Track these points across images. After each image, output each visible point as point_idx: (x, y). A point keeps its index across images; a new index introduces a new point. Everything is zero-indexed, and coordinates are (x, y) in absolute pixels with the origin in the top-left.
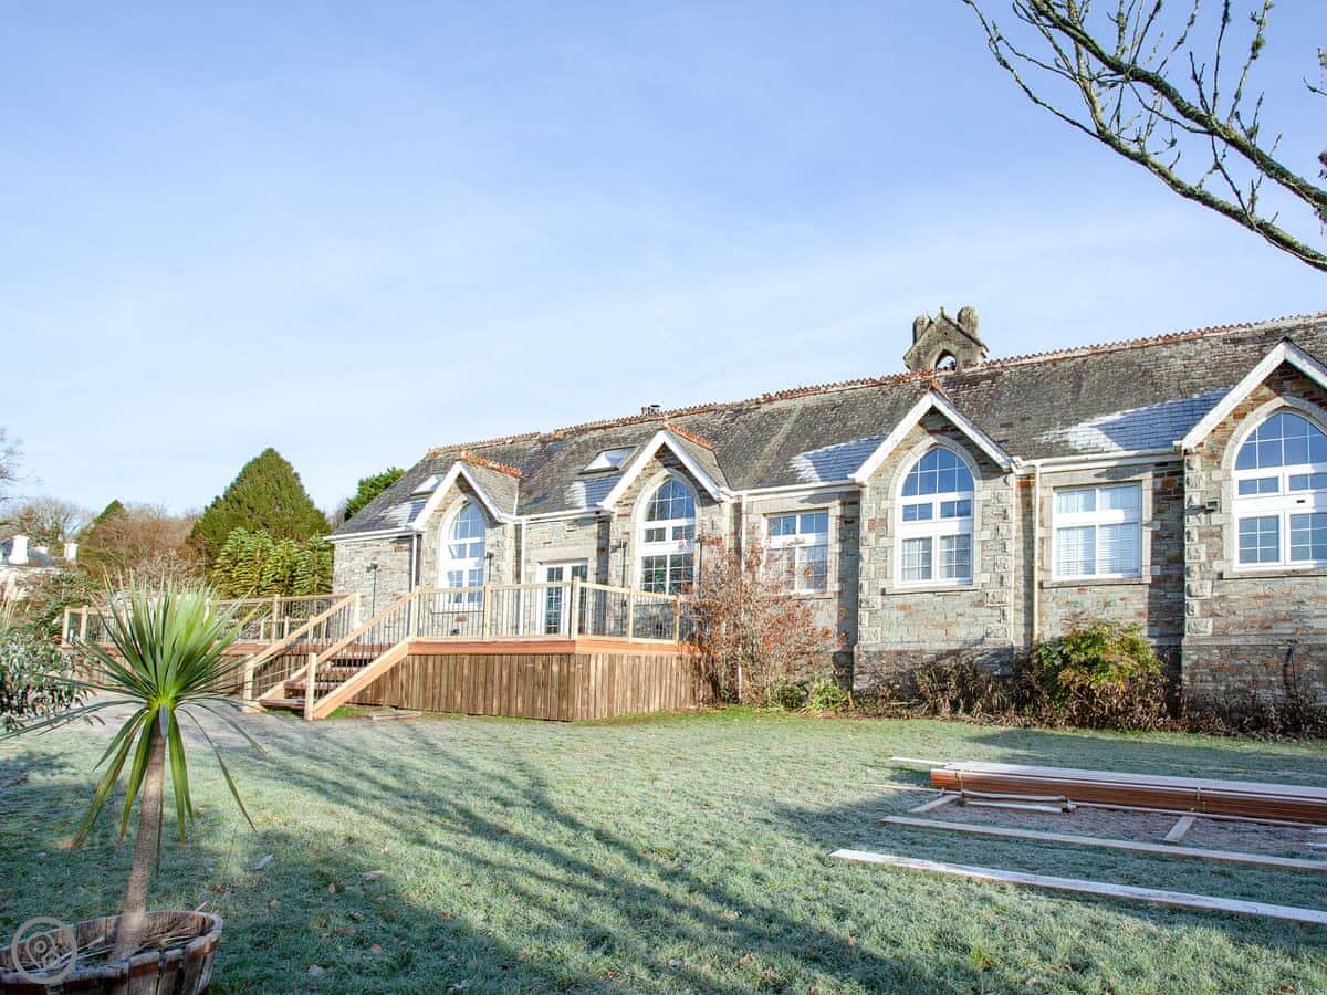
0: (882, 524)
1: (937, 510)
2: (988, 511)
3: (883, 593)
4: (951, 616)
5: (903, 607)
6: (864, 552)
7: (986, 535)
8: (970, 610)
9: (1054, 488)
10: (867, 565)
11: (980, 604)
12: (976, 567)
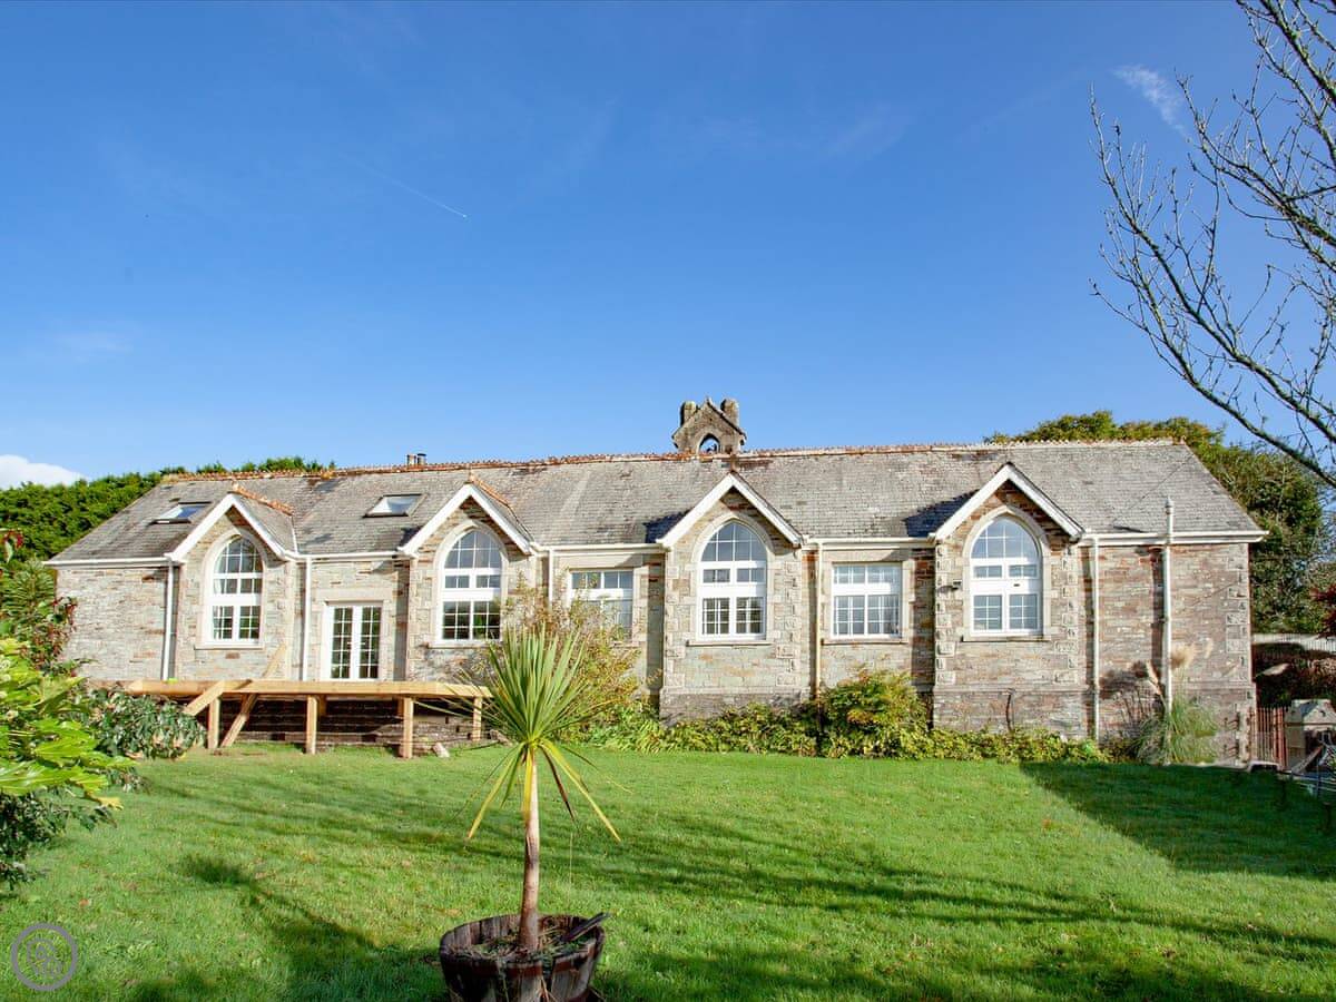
0: (685, 585)
1: (733, 576)
2: (780, 579)
3: (687, 645)
4: (748, 666)
5: (705, 657)
6: (669, 608)
7: (778, 598)
8: (763, 661)
9: (833, 563)
10: (671, 619)
11: (773, 656)
12: (770, 625)
